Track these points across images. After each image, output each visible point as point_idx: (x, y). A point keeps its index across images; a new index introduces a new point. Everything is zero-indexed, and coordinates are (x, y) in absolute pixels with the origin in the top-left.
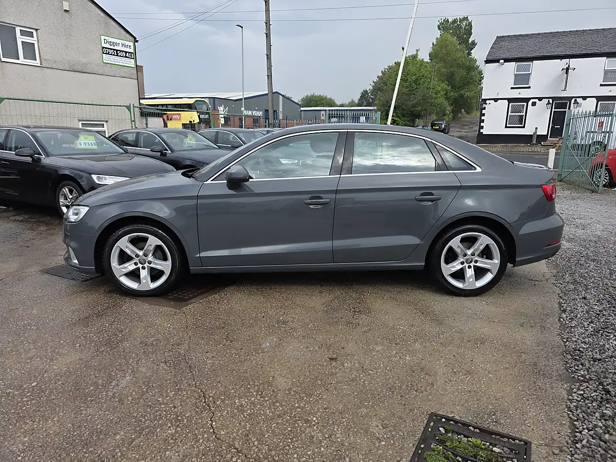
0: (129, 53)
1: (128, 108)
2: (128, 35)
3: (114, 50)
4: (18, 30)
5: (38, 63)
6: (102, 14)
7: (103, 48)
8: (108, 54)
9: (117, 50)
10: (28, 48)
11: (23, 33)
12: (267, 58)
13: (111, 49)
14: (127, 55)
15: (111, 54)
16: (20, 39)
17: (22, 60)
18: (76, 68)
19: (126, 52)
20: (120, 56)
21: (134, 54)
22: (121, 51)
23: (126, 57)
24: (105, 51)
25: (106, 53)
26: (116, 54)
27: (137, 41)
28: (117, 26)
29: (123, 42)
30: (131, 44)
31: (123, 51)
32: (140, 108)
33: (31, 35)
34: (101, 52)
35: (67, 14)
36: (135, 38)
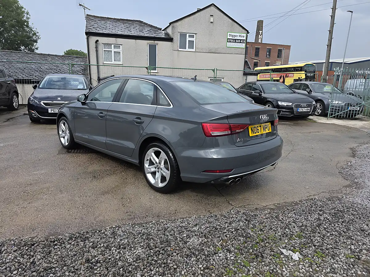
2: (243, 30)
3: (234, 39)
4: (188, 35)
5: (194, 50)
6: (230, 20)
7: (228, 39)
8: (230, 42)
9: (235, 39)
10: (191, 43)
11: (190, 36)
12: (329, 33)
13: (232, 39)
14: (241, 41)
15: (232, 42)
16: (188, 39)
17: (187, 49)
18: (213, 51)
19: (241, 40)
20: (237, 42)
21: (246, 40)
22: (237, 40)
23: (240, 42)
25: (229, 42)
26: (234, 42)
27: (249, 33)
28: (238, 26)
29: (240, 34)
30: (245, 35)
31: (239, 40)
32: (244, 71)
33: (193, 37)
34: (227, 41)
35: (211, 24)
36: (248, 31)
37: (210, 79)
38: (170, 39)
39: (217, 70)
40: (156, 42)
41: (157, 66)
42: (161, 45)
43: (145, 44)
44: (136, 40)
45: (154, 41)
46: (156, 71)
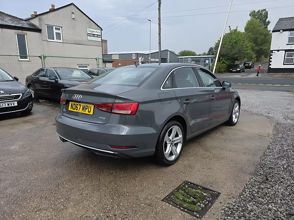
0: (99, 35)
1: (96, 59)
2: (98, 27)
3: (93, 34)
4: (54, 28)
5: (61, 41)
6: (88, 19)
7: (88, 33)
8: (90, 36)
9: (94, 34)
10: (58, 35)
11: (56, 29)
12: (159, 35)
13: (91, 34)
14: (98, 36)
16: (55, 31)
17: (55, 40)
18: (77, 43)
19: (98, 35)
20: (95, 37)
21: (101, 36)
23: (97, 37)
24: (89, 35)
25: (89, 36)
26: (93, 36)
27: (102, 30)
28: (94, 24)
29: (97, 30)
30: (100, 31)
31: (96, 35)
32: (103, 59)
33: (59, 29)
34: (87, 36)
35: (74, 20)
36: (101, 29)
38: (39, 31)
39: (99, 59)
40: (24, 32)
41: (28, 55)
42: (30, 36)
43: (13, 34)
44: (3, 29)
45: (22, 30)
46: (28, 60)
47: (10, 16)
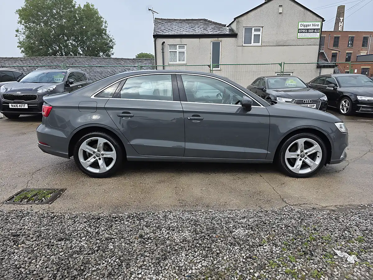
0: (316, 29)
1: (280, 65)
2: (318, 18)
3: (306, 29)
4: (253, 29)
5: (260, 44)
6: (302, 9)
7: (299, 29)
8: (302, 32)
9: (308, 29)
10: (257, 37)
11: (255, 30)
13: (304, 29)
14: (314, 31)
15: (304, 32)
16: (254, 33)
17: (253, 44)
19: (314, 29)
20: (310, 32)
21: (320, 29)
22: (310, 29)
23: (314, 32)
25: (300, 32)
26: (307, 32)
27: (324, 21)
28: (311, 14)
29: (314, 23)
30: (320, 23)
31: (312, 29)
32: (318, 64)
33: (259, 30)
34: (297, 32)
35: (280, 15)
36: (323, 19)
37: (276, 74)
39: (284, 63)
40: (220, 39)
41: (220, 64)
42: (225, 42)
43: (208, 42)
44: (200, 39)
45: (218, 38)
46: (219, 69)
47: (216, 23)
